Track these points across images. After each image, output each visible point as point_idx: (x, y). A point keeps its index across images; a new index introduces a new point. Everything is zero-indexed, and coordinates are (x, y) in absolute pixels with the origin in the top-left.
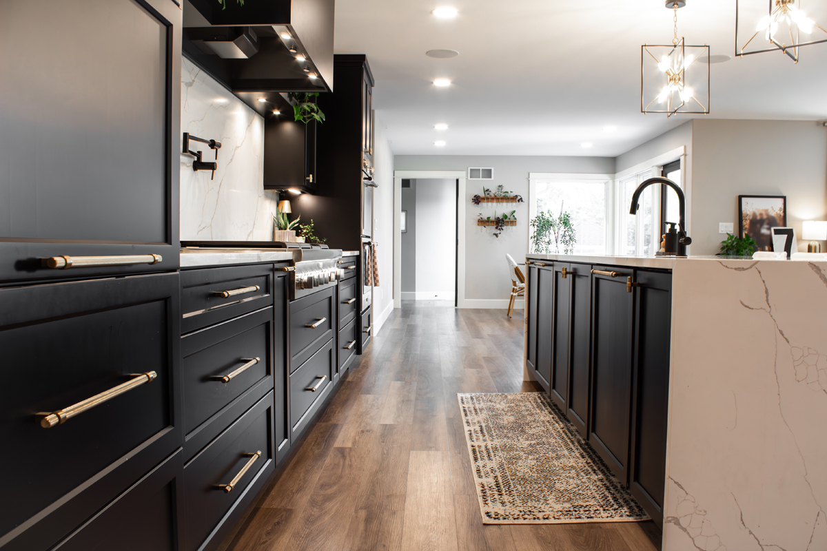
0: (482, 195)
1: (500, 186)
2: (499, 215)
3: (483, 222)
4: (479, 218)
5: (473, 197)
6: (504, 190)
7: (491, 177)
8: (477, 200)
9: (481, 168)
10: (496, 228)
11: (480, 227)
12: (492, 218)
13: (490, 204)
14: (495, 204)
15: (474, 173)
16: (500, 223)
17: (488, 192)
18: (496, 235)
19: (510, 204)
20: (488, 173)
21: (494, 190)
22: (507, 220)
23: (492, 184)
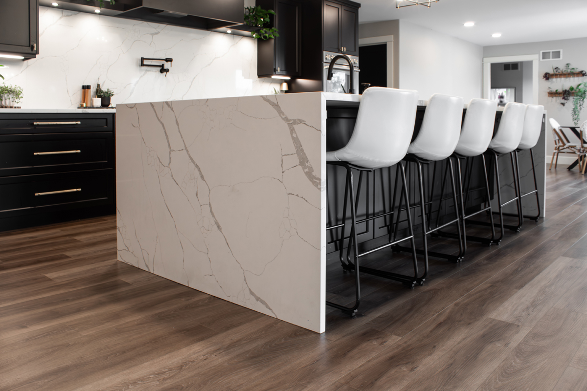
0: (551, 72)
1: (567, 64)
2: (567, 88)
3: (553, 94)
4: (549, 91)
5: (543, 74)
6: (571, 67)
7: (559, 57)
8: (547, 76)
9: (551, 51)
10: (563, 98)
11: (551, 98)
12: (560, 90)
13: (559, 79)
14: (563, 79)
15: (545, 55)
16: (566, 94)
17: (557, 70)
18: (563, 104)
19: (576, 78)
20: (557, 55)
21: (562, 68)
22: (573, 91)
23: (560, 63)
